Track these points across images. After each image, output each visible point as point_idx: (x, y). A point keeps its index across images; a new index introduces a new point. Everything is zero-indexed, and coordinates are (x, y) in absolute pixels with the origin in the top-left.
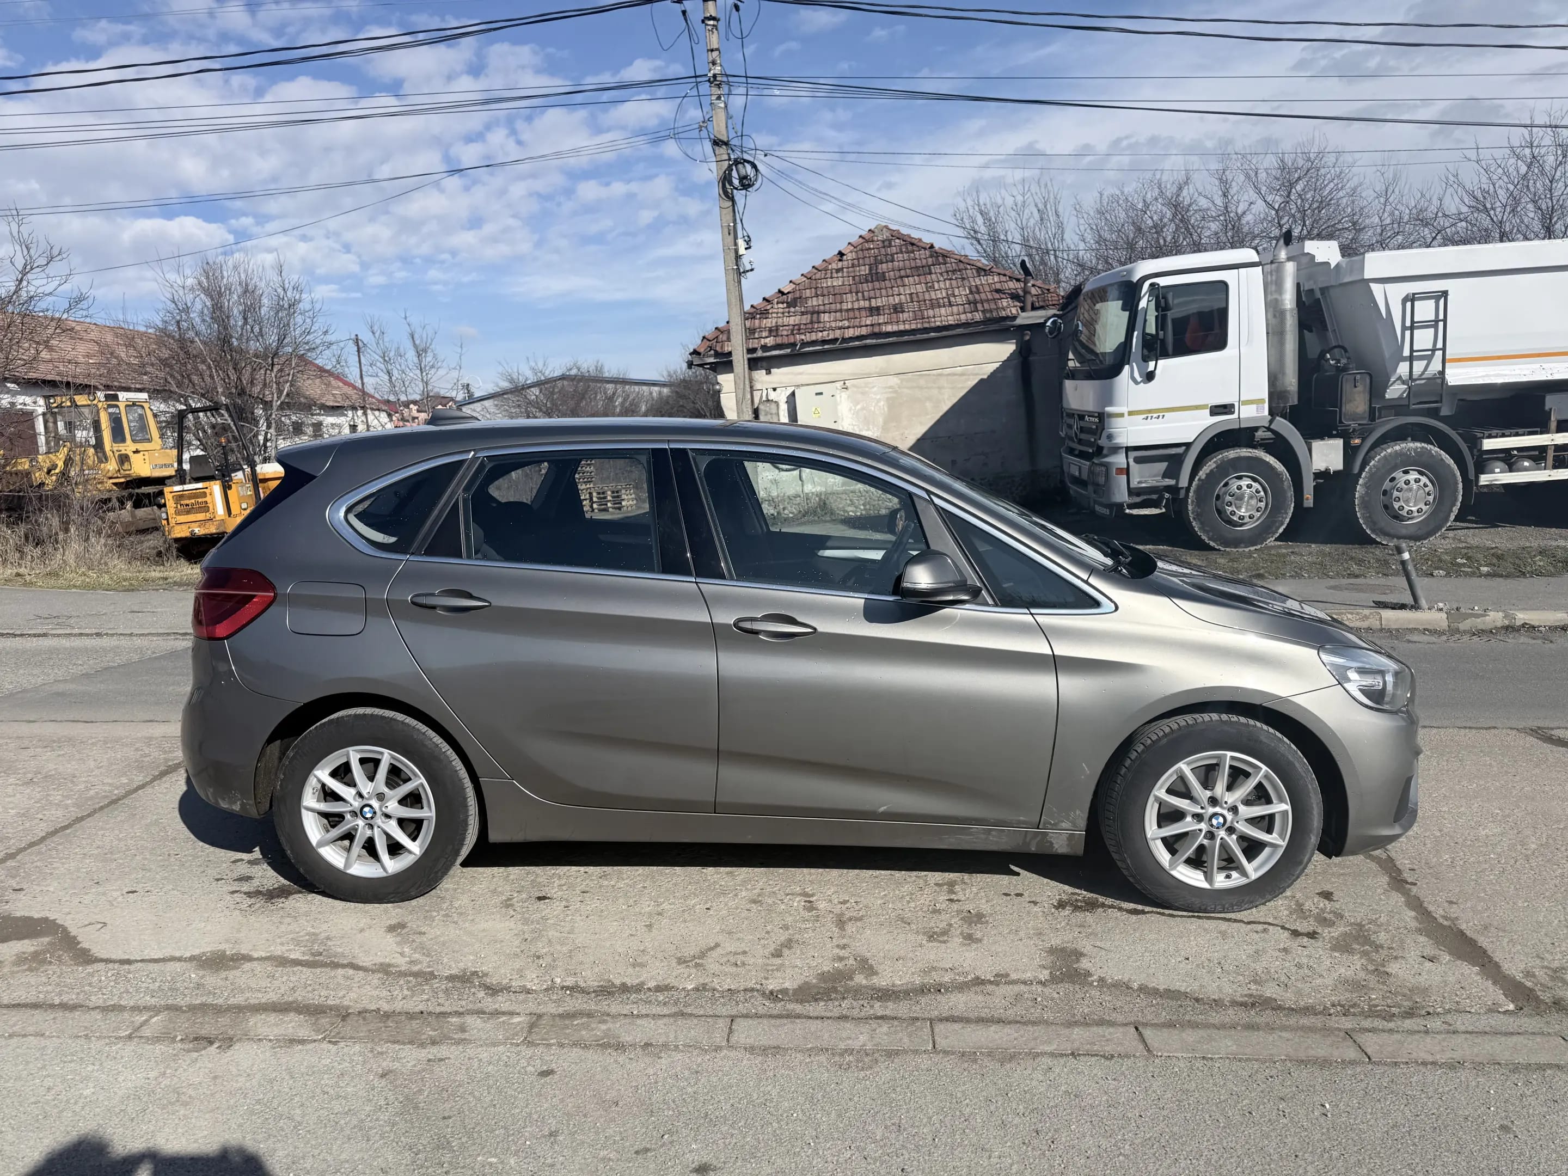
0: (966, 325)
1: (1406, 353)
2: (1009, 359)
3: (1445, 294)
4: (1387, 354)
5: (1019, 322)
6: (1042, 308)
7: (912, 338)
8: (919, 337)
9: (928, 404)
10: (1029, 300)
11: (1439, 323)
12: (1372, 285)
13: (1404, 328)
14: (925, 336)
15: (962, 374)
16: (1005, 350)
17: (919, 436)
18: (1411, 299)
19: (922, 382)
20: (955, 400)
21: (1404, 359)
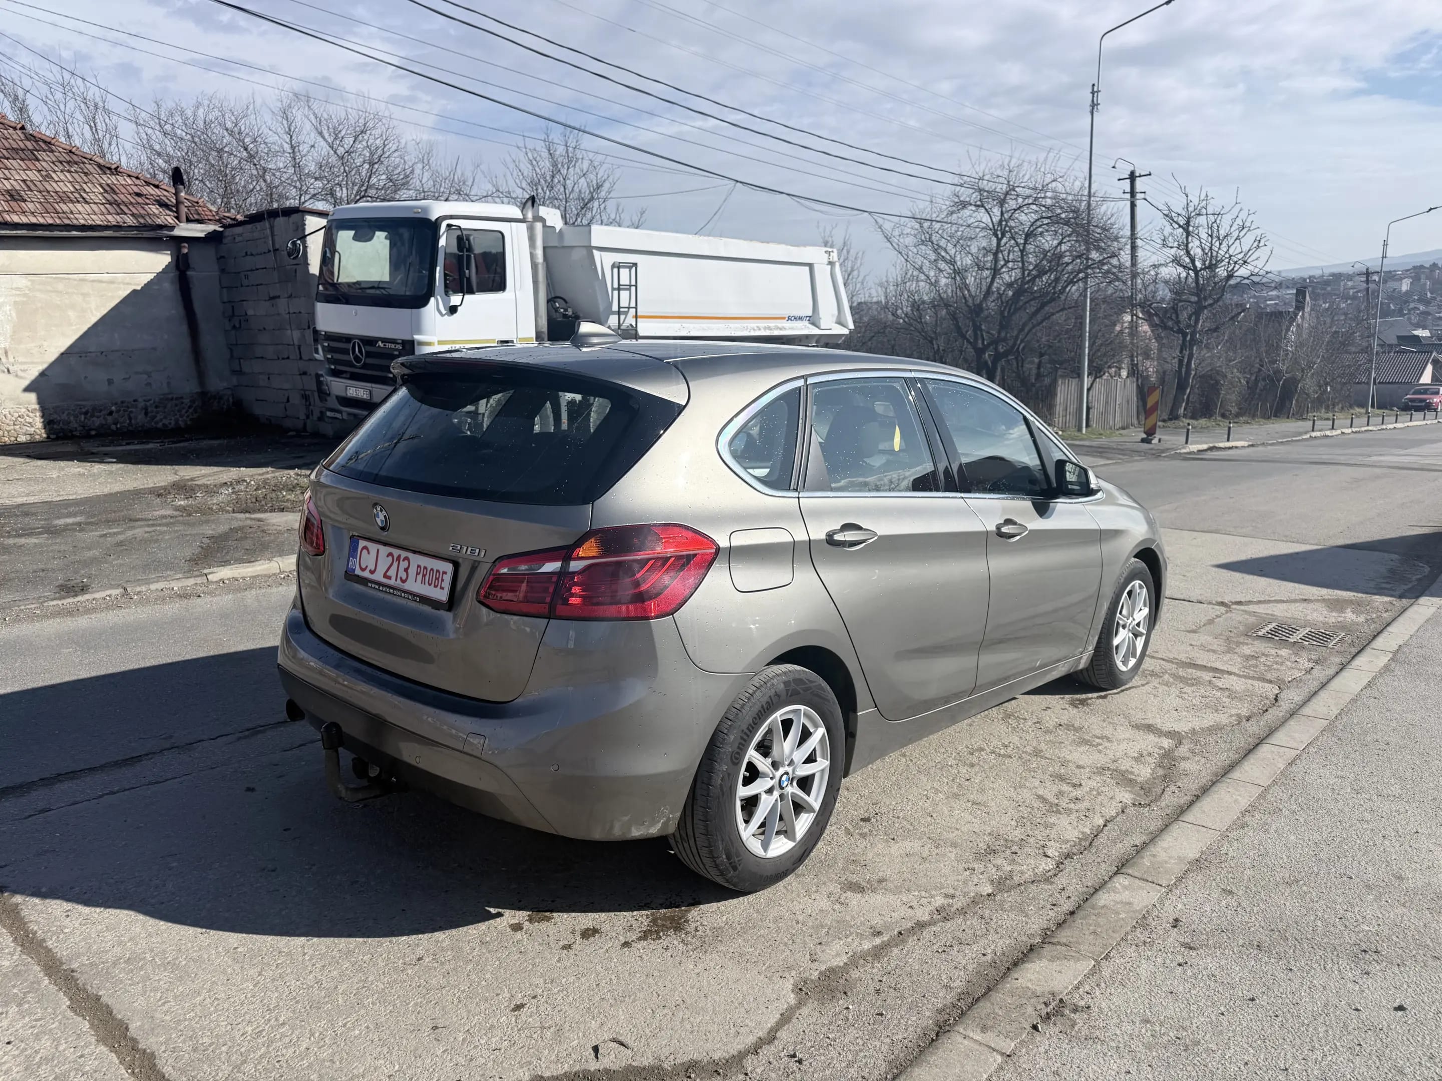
0: (118, 227)
1: (615, 308)
2: (164, 271)
3: (635, 265)
4: (602, 308)
5: (177, 232)
6: (199, 221)
7: (47, 233)
8: (57, 233)
9: (71, 314)
10: (184, 210)
11: (633, 286)
12: (595, 252)
13: (613, 289)
14: (65, 234)
15: (112, 282)
16: (160, 261)
17: (63, 350)
18: (617, 266)
19: (60, 286)
20: (104, 311)
21: (613, 313)
